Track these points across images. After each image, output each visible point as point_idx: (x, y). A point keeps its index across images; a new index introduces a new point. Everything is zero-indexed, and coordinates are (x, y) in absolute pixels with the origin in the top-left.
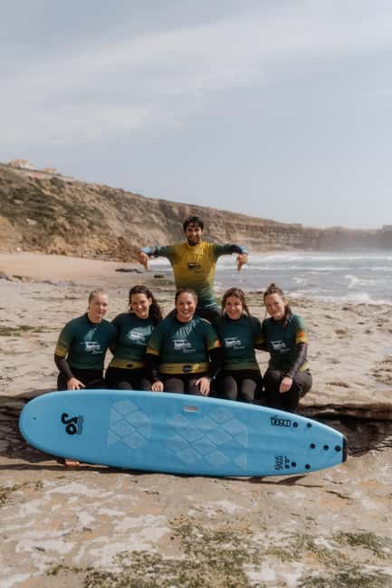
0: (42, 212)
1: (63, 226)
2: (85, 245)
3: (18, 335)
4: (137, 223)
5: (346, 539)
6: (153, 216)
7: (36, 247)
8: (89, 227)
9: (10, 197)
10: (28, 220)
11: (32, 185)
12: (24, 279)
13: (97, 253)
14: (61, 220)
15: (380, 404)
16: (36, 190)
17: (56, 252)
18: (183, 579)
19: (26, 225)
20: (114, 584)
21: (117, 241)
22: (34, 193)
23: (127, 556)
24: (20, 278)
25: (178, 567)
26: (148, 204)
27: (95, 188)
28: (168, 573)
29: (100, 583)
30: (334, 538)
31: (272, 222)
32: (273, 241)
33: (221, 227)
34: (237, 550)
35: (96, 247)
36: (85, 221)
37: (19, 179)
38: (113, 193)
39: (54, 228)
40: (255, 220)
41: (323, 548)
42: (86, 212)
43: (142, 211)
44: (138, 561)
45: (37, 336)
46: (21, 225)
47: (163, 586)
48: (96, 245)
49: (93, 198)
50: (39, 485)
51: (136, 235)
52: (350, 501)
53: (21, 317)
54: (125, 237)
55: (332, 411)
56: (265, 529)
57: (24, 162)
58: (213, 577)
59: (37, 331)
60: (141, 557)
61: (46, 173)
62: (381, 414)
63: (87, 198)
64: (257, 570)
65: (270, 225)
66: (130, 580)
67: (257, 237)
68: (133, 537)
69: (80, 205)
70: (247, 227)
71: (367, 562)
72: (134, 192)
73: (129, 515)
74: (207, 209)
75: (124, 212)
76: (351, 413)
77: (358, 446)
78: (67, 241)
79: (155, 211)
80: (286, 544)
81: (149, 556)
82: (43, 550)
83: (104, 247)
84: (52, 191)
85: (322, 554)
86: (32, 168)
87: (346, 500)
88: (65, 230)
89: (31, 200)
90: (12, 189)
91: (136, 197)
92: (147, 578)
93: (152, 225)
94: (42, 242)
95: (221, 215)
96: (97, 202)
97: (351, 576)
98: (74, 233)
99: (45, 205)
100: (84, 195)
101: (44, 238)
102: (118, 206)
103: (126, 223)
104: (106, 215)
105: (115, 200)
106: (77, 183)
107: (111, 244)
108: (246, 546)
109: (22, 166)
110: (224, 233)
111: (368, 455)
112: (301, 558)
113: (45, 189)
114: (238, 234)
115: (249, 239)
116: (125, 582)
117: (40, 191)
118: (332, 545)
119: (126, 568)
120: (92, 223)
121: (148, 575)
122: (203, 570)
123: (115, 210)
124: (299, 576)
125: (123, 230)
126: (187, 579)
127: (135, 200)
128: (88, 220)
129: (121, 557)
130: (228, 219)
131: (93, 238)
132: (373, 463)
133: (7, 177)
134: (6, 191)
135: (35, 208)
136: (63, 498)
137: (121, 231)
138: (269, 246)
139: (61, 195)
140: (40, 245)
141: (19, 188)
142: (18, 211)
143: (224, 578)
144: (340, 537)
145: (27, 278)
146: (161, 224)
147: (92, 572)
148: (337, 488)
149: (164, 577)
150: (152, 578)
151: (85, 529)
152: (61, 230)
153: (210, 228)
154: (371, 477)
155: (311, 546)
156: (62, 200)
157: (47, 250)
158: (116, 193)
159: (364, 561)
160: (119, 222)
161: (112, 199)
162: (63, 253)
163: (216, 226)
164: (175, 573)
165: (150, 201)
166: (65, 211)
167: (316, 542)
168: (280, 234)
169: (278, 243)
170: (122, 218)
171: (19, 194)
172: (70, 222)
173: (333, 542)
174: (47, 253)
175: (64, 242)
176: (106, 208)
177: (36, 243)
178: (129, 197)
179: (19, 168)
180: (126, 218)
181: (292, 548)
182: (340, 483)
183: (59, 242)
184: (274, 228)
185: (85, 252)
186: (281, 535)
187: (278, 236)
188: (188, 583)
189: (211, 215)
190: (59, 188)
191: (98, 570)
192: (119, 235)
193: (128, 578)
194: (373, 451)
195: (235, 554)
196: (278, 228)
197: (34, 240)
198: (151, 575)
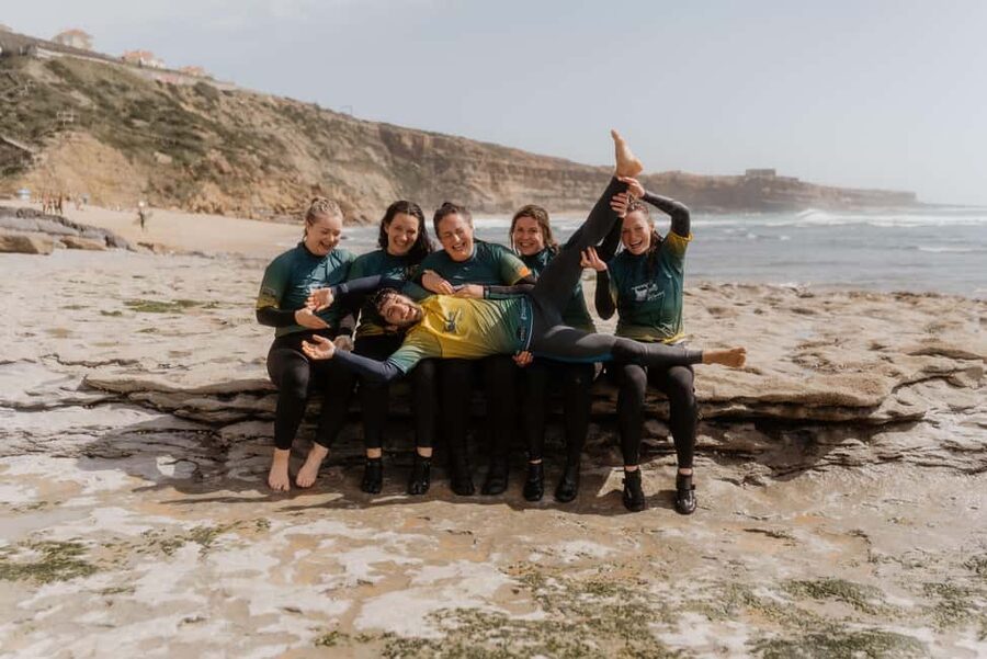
0: (182, 141)
1: (217, 165)
2: (256, 198)
3: (179, 311)
4: (343, 163)
5: (803, 589)
6: (369, 150)
7: (171, 201)
8: (262, 168)
9: (124, 115)
10: (157, 154)
11: (162, 95)
12: (156, 249)
13: (277, 213)
14: (214, 155)
15: (822, 395)
16: (171, 103)
17: (206, 210)
18: (552, 646)
19: (154, 164)
20: (438, 654)
21: (310, 192)
22: (166, 108)
23: (447, 616)
24: (150, 247)
25: (540, 629)
26: (361, 129)
27: (271, 101)
28: (524, 637)
29: (414, 654)
30: (784, 589)
31: (567, 163)
32: (568, 194)
33: (484, 170)
34: (630, 606)
35: (273, 202)
36: (255, 157)
37: (139, 84)
38: (300, 110)
39: (202, 169)
40: (538, 159)
41: (770, 601)
42: (255, 142)
43: (351, 142)
44: (470, 622)
45: (211, 313)
46: (145, 162)
47: (523, 656)
48: (275, 198)
49: (268, 118)
50: (262, 525)
51: (342, 182)
52: (789, 542)
53: (176, 289)
54: (321, 185)
55: (743, 408)
56: (666, 577)
57: (148, 55)
58: (602, 642)
59: (209, 307)
60: (472, 617)
61: (186, 74)
62: (821, 413)
63: (258, 119)
64: (673, 631)
65: (563, 168)
66: (464, 648)
67: (543, 187)
68: (448, 592)
69: (246, 130)
70: (526, 171)
71: (848, 619)
72: (337, 110)
73: (431, 563)
74: (460, 140)
75: (320, 144)
76: (774, 411)
77: (786, 465)
78: (225, 191)
79: (374, 142)
80: (708, 596)
81: (485, 615)
82: (298, 611)
83: (288, 201)
84: (198, 106)
85: (770, 610)
86: (162, 66)
87: (782, 541)
88: (221, 172)
89: (161, 119)
90: (129, 101)
91: (341, 119)
92: (490, 646)
93: (369, 165)
94: (181, 191)
95: (484, 150)
96: (274, 126)
97: (830, 637)
98: (236, 178)
99: (186, 129)
100: (252, 113)
101: (184, 185)
102: (310, 132)
103: (324, 162)
104: (290, 148)
105: (305, 122)
106: (239, 93)
107: (300, 197)
108: (643, 600)
109: (144, 62)
110: (489, 180)
111: (802, 477)
112: (737, 615)
113: (187, 103)
114: (510, 182)
115: (528, 190)
116: (456, 651)
117: (178, 107)
118: (785, 598)
119: (451, 632)
120: (266, 161)
121: (491, 640)
122: (582, 632)
123: (307, 141)
124: (747, 638)
125: (319, 173)
126: (559, 647)
127: (340, 123)
128: (259, 156)
129: (437, 617)
130: (494, 157)
131: (269, 186)
132: (812, 491)
133: (119, 82)
134: (118, 104)
135: (167, 135)
136: (311, 542)
137: (316, 176)
138: (561, 202)
139: (214, 113)
140: (178, 197)
141: (140, 99)
142: (139, 139)
143: (622, 644)
144: (792, 586)
145: (163, 247)
146: (384, 164)
147: (394, 639)
148: (762, 525)
149: (520, 643)
150: (499, 645)
151: (361, 583)
152: (215, 172)
153: (465, 171)
154: (812, 510)
155: (749, 599)
156: (214, 120)
157: (191, 207)
158: (306, 111)
159: (842, 618)
160: (312, 160)
161: (300, 122)
162: (218, 211)
163: (475, 168)
164: (536, 637)
165: (365, 125)
166: (219, 141)
167: (756, 593)
168: (579, 183)
169: (575, 197)
170: (317, 153)
171: (141, 109)
172: (229, 159)
173: (783, 593)
174: (190, 211)
175: (218, 192)
176: (290, 136)
177: (171, 193)
178: (329, 118)
179: (140, 66)
180: (324, 153)
181: (720, 602)
182: (765, 519)
183: (211, 192)
184: (570, 172)
185: (256, 209)
186: (695, 586)
187: (576, 185)
188: (561, 651)
189: (466, 150)
190: (210, 100)
191: (403, 636)
192: (314, 183)
193: (459, 645)
194: (809, 472)
195: (629, 610)
196: (576, 173)
197: (168, 189)
198: (498, 640)
